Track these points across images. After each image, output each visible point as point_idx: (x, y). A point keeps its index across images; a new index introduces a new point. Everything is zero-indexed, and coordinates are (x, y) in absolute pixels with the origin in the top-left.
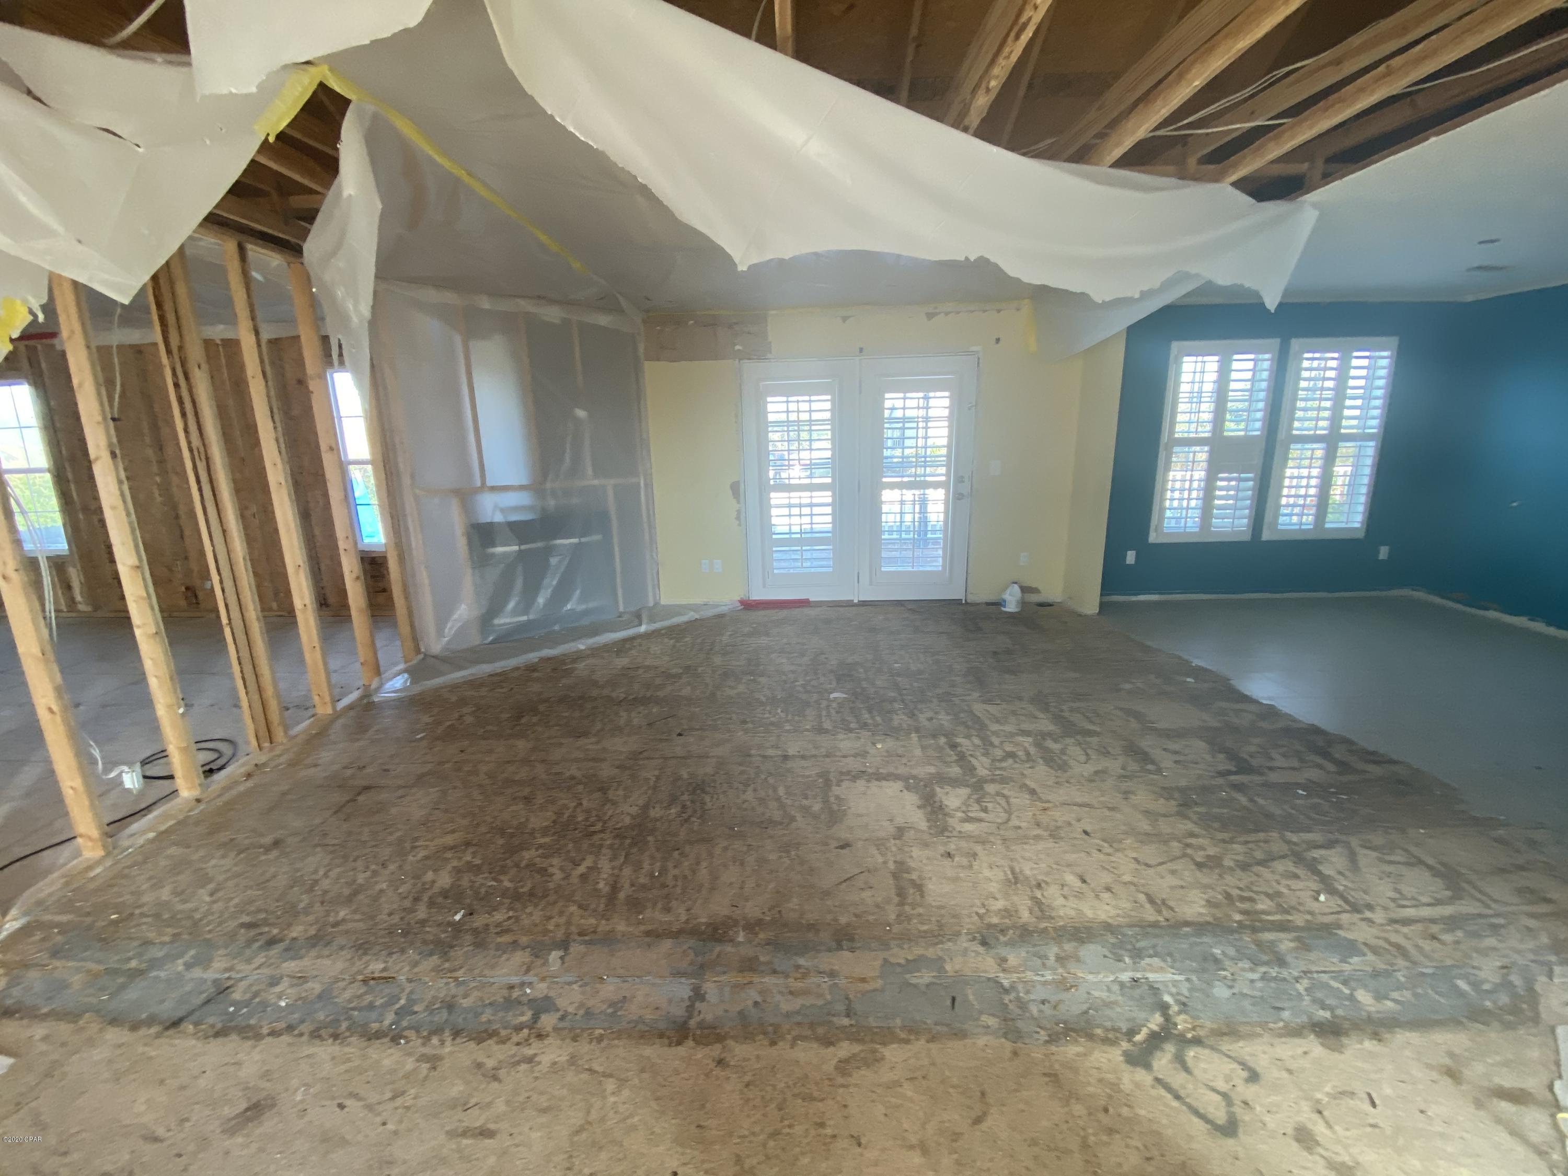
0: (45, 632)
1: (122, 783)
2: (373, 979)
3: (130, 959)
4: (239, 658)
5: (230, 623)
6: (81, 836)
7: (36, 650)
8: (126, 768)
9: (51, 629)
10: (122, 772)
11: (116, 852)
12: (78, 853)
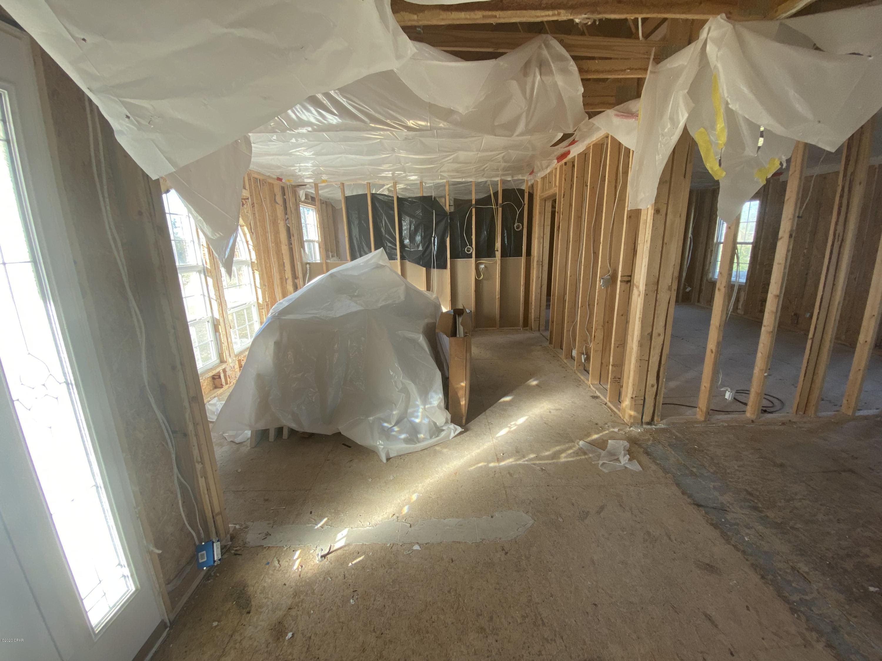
0: (724, 317)
1: (725, 395)
2: (798, 571)
3: (694, 467)
4: (809, 359)
5: (813, 339)
6: (699, 408)
7: (718, 324)
8: (729, 390)
9: (727, 317)
10: (727, 390)
11: (709, 422)
12: (695, 414)
